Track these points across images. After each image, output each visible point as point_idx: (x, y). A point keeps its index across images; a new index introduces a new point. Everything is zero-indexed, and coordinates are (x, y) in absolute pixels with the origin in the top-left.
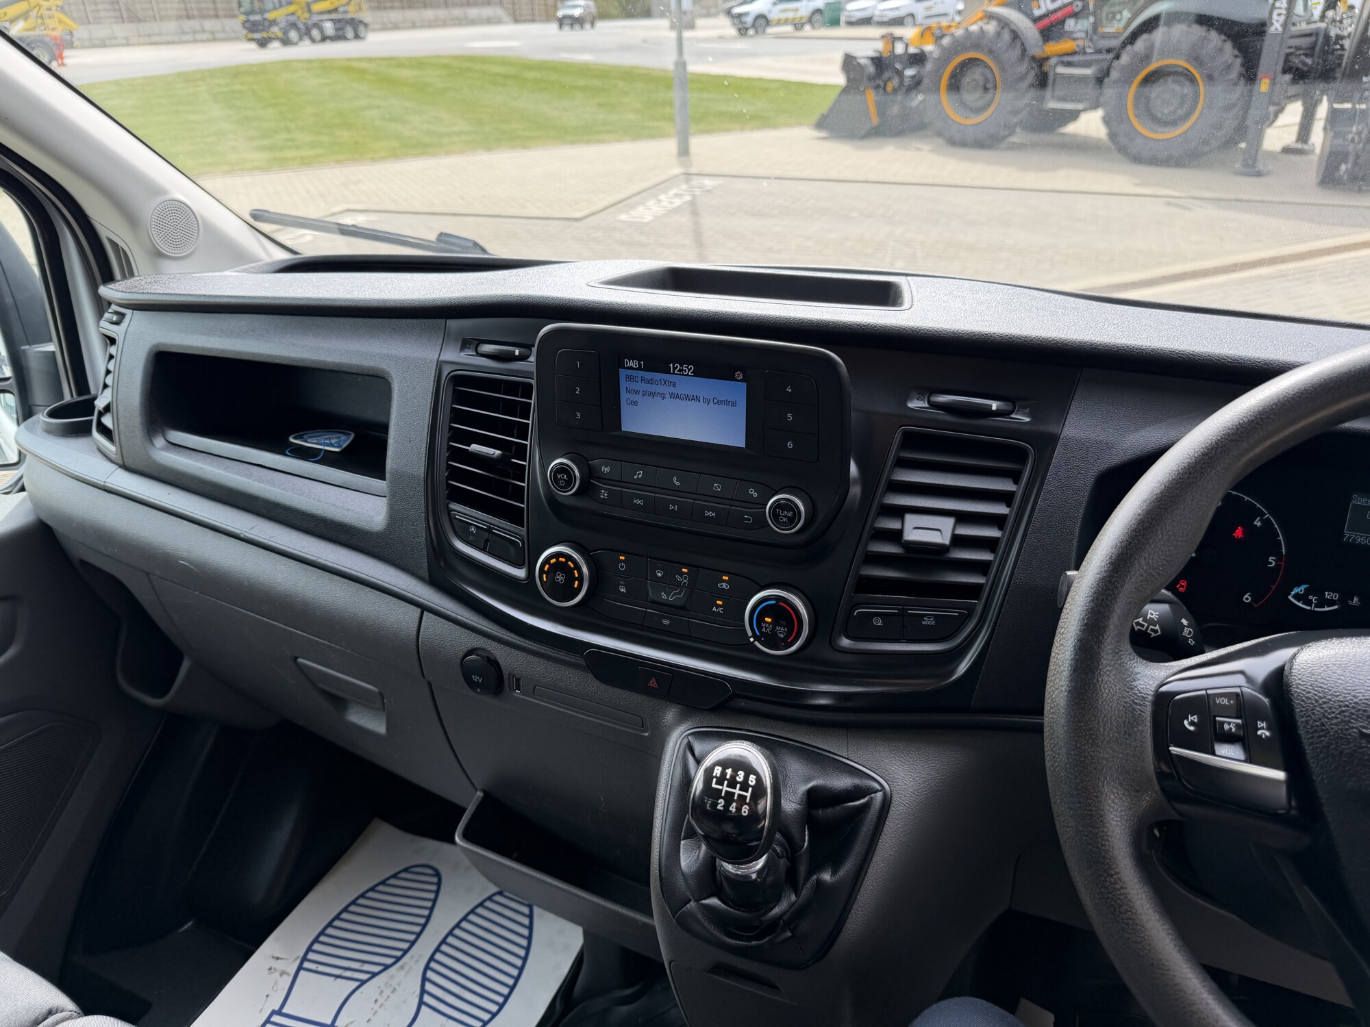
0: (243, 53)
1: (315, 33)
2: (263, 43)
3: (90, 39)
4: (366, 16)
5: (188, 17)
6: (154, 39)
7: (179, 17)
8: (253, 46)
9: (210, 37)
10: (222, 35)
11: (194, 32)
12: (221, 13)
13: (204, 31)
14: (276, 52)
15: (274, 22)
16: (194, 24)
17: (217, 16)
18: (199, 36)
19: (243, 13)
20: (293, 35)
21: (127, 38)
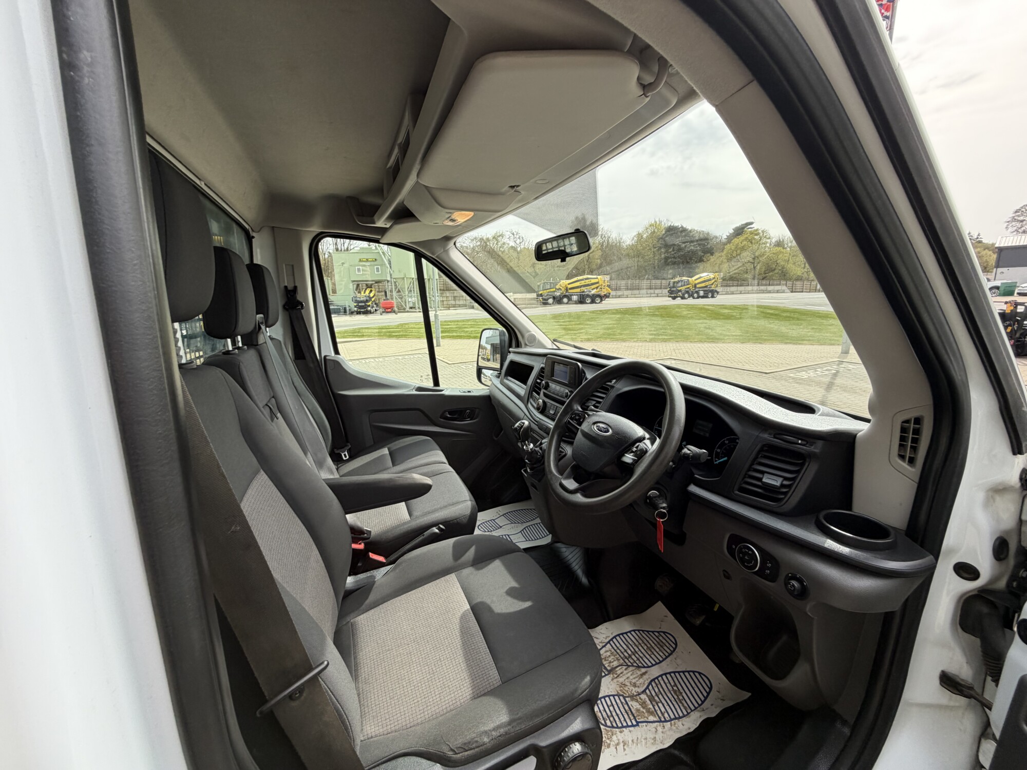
0: (667, 301)
1: (695, 295)
2: (674, 298)
3: (616, 295)
4: (719, 289)
5: (650, 289)
6: (636, 296)
7: (647, 289)
8: (670, 299)
9: (656, 295)
10: (661, 295)
11: (651, 294)
12: (663, 287)
13: (654, 293)
14: (679, 301)
15: (680, 291)
16: (652, 291)
17: (661, 288)
18: (652, 295)
19: (669, 288)
20: (686, 296)
21: (627, 295)
